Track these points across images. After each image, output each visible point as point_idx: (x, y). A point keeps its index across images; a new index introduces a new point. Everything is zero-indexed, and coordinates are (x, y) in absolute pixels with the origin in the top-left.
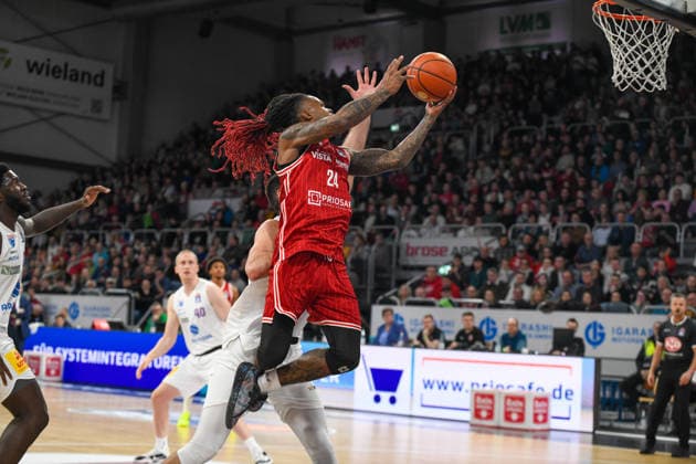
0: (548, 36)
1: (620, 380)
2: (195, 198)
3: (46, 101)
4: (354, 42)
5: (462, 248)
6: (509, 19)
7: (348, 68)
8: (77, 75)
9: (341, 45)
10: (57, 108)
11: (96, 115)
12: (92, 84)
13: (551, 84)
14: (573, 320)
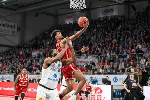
0: (113, 14)
1: (120, 90)
2: (33, 52)
3: (2, 32)
4: (71, 17)
5: (89, 61)
6: (104, 10)
7: (70, 23)
8: (9, 26)
9: (68, 17)
10: (5, 33)
11: (13, 35)
12: (12, 28)
13: (113, 24)
14: (107, 77)
